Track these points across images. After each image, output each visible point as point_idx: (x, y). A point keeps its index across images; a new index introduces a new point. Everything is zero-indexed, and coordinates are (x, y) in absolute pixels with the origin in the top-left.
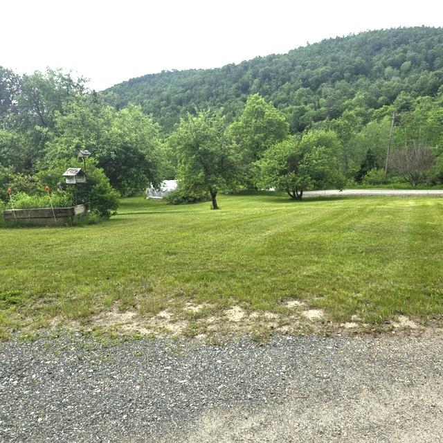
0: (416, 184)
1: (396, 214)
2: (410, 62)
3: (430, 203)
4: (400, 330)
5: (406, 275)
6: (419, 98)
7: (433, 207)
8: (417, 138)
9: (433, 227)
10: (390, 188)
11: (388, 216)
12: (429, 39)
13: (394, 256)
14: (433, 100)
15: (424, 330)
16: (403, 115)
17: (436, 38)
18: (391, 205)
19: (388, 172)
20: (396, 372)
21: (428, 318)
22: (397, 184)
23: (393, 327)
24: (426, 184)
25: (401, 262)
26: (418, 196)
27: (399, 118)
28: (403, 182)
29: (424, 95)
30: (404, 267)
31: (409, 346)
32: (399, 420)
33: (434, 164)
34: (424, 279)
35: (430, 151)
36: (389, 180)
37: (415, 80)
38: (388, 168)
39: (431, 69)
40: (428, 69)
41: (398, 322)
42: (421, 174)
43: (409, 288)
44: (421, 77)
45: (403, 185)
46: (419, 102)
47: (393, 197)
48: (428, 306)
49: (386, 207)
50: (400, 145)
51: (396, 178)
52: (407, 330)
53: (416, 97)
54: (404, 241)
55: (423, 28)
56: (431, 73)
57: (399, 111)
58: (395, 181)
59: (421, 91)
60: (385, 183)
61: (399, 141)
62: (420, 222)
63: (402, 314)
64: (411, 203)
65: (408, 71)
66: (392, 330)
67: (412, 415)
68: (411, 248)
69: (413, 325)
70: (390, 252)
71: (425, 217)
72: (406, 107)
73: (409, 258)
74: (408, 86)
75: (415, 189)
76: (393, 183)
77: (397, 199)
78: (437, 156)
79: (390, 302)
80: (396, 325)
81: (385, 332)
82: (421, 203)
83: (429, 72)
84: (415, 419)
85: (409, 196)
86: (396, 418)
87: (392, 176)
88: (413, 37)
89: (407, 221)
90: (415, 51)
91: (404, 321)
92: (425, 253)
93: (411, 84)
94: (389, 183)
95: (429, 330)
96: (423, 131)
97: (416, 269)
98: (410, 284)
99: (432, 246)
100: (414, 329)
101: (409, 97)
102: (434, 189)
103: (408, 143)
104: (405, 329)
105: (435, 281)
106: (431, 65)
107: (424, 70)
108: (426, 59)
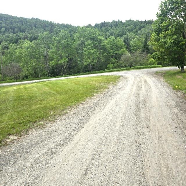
0: (16, 80)
1: (7, 93)
2: (4, 29)
3: (22, 87)
4: (10, 142)
5: (12, 118)
6: (11, 44)
7: (23, 88)
8: (13, 61)
9: (22, 96)
10: (6, 83)
11: (3, 95)
12: (11, 20)
13: (7, 111)
14: (17, 46)
15: (20, 138)
16: (5, 51)
17: (13, 20)
18: (6, 90)
19: (3, 76)
20: (8, 160)
21: (21, 133)
22: (9, 81)
23: (7, 142)
24: (20, 79)
25: (10, 113)
26: (18, 85)
27: (4, 52)
28: (11, 79)
29: (13, 43)
30: (11, 115)
31: (14, 147)
32: (10, 180)
33: (22, 71)
34: (19, 118)
35: (20, 66)
36: (5, 79)
37: (8, 36)
38: (3, 74)
39: (14, 32)
40: (12, 32)
41: (9, 139)
42: (18, 75)
43: (13, 123)
44: (10, 35)
45: (11, 81)
46: (11, 46)
47: (8, 86)
48: (21, 128)
49: (3, 91)
50: (7, 64)
51: (7, 78)
52: (13, 141)
53: (10, 44)
54: (11, 104)
55: (7, 15)
56: (14, 34)
57: (4, 49)
58: (8, 79)
59: (11, 41)
60: (3, 80)
61: (6, 62)
62: (17, 95)
63: (11, 135)
64: (15, 88)
65: (4, 32)
66: (6, 143)
67: (16, 175)
68: (14, 106)
69: (15, 138)
70: (5, 110)
71: (19, 93)
72: (6, 48)
73: (13, 111)
74: (5, 39)
75: (16, 82)
76: (7, 80)
77: (9, 87)
78: (22, 68)
79: (5, 132)
80: (8, 141)
81: (3, 145)
82: (18, 87)
83: (13, 34)
84: (17, 176)
85: (14, 85)
86: (9, 180)
87: (6, 77)
88: (4, 18)
89: (12, 96)
90: (6, 24)
91: (12, 137)
92: (19, 107)
93: (7, 38)
94: (5, 80)
95: (22, 137)
96: (15, 58)
97: (16, 115)
98: (13, 121)
99: (22, 104)
100: (16, 139)
101: (7, 43)
102: (24, 81)
103: (10, 63)
104: (12, 141)
105: (24, 117)
106: (14, 31)
107: (11, 33)
108: (11, 28)
